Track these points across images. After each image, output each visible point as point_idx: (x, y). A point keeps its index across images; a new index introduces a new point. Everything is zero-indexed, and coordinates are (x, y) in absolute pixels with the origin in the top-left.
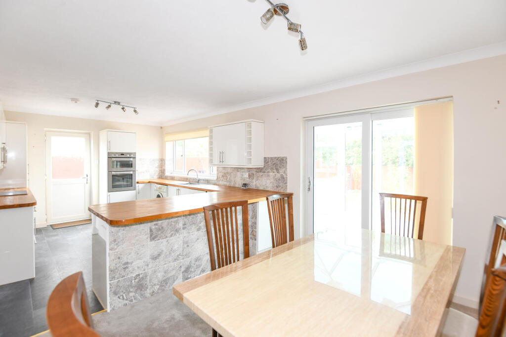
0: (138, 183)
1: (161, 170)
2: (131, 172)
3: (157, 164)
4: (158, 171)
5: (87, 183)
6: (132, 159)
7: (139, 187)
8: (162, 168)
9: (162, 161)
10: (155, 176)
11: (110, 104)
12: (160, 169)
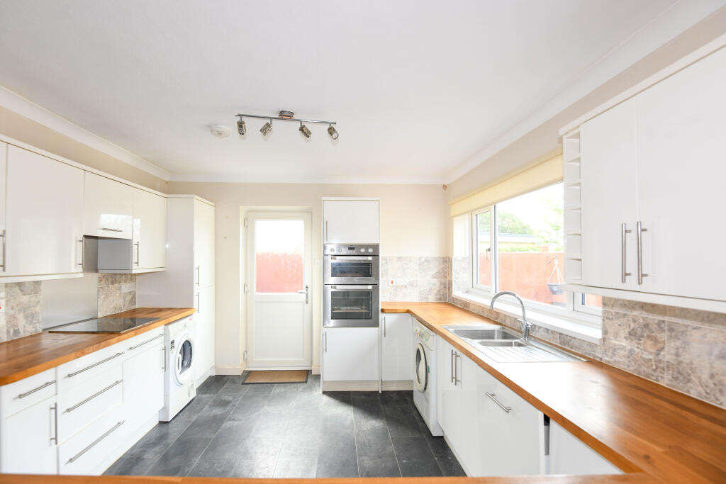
0: (383, 311)
1: (444, 284)
2: (370, 287)
3: (434, 269)
4: (438, 284)
5: (307, 302)
6: (370, 258)
7: (386, 320)
8: (445, 277)
9: (447, 261)
10: (430, 297)
11: (269, 121)
12: (443, 280)
